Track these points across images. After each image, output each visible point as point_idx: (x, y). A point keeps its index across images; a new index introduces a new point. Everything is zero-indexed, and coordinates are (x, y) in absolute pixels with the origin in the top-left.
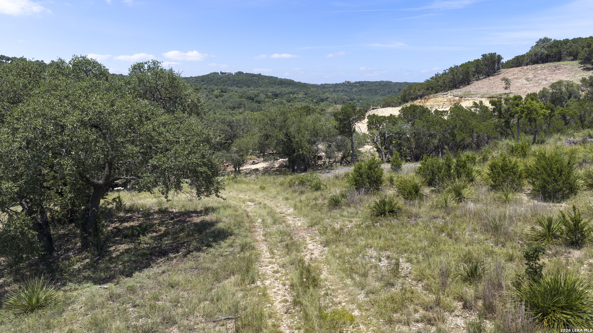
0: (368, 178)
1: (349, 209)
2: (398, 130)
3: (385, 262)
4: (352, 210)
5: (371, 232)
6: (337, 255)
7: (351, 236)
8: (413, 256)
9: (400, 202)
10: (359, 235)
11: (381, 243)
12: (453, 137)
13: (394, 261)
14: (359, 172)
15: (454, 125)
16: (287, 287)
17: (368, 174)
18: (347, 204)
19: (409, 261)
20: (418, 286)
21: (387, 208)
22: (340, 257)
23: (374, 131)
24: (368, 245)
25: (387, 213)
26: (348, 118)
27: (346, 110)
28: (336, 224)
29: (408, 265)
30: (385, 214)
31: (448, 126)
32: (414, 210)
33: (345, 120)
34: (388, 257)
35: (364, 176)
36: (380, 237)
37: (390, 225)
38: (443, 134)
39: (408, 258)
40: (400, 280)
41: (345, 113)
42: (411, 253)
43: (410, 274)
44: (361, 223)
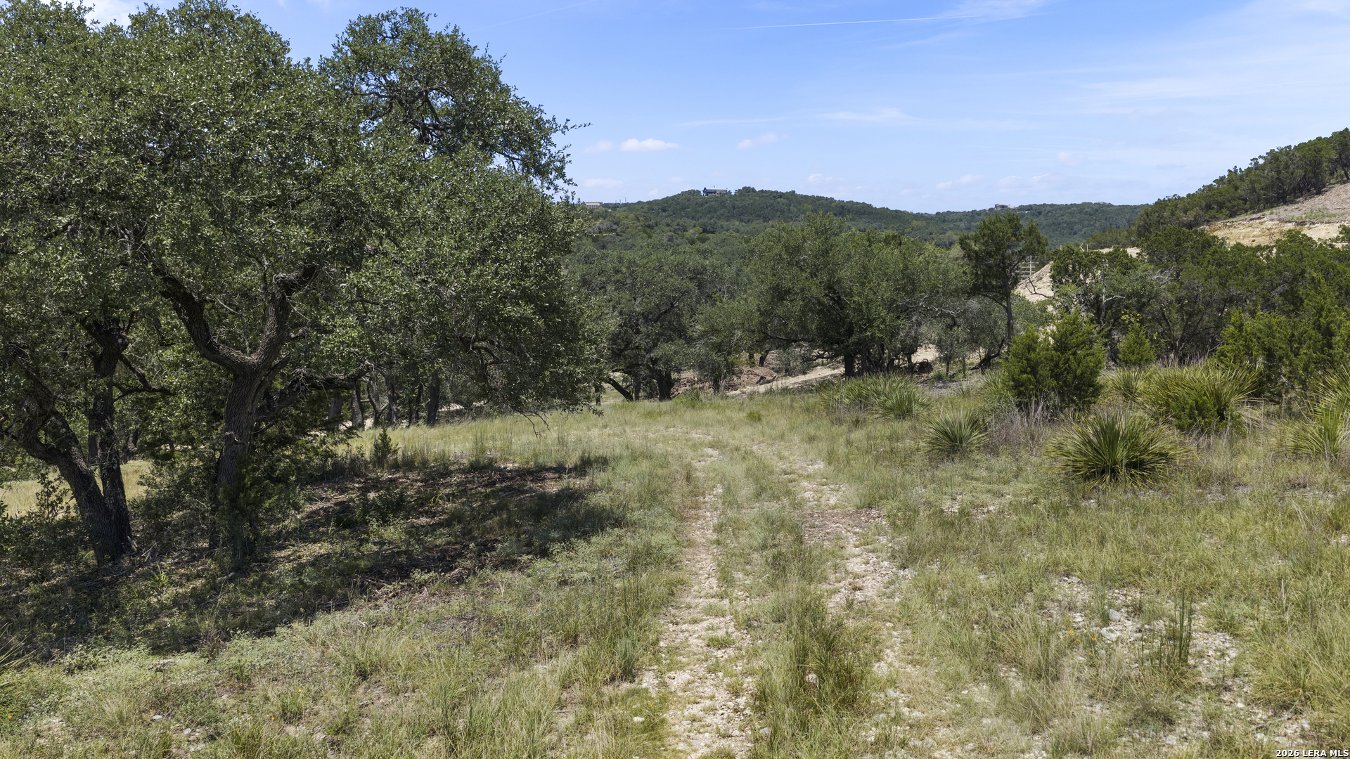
0: (1056, 377)
1: (993, 461)
2: (1138, 286)
3: (1123, 629)
4: (1003, 462)
5: (1069, 525)
6: (945, 594)
7: (994, 536)
8: (1238, 609)
9: (1167, 438)
10: (1023, 532)
11: (1107, 558)
12: (1293, 303)
13: (1160, 625)
14: (1028, 360)
15: (1298, 271)
16: (742, 701)
17: (1057, 365)
18: (986, 446)
19: (1228, 626)
20: (1282, 730)
21: (1121, 453)
22: (953, 603)
23: (1072, 290)
24: (1057, 564)
25: (1123, 471)
26: (998, 250)
27: (992, 227)
28: (949, 503)
29: (1220, 640)
30: (1114, 472)
31: (1279, 273)
32: (1218, 463)
33: (989, 254)
34: (1136, 610)
35: (1044, 371)
36: (1102, 541)
37: (1133, 506)
38: (1263, 297)
39: (1219, 616)
40: (1198, 702)
41: (990, 236)
42: (1229, 596)
43: (1235, 676)
44: (1031, 498)
